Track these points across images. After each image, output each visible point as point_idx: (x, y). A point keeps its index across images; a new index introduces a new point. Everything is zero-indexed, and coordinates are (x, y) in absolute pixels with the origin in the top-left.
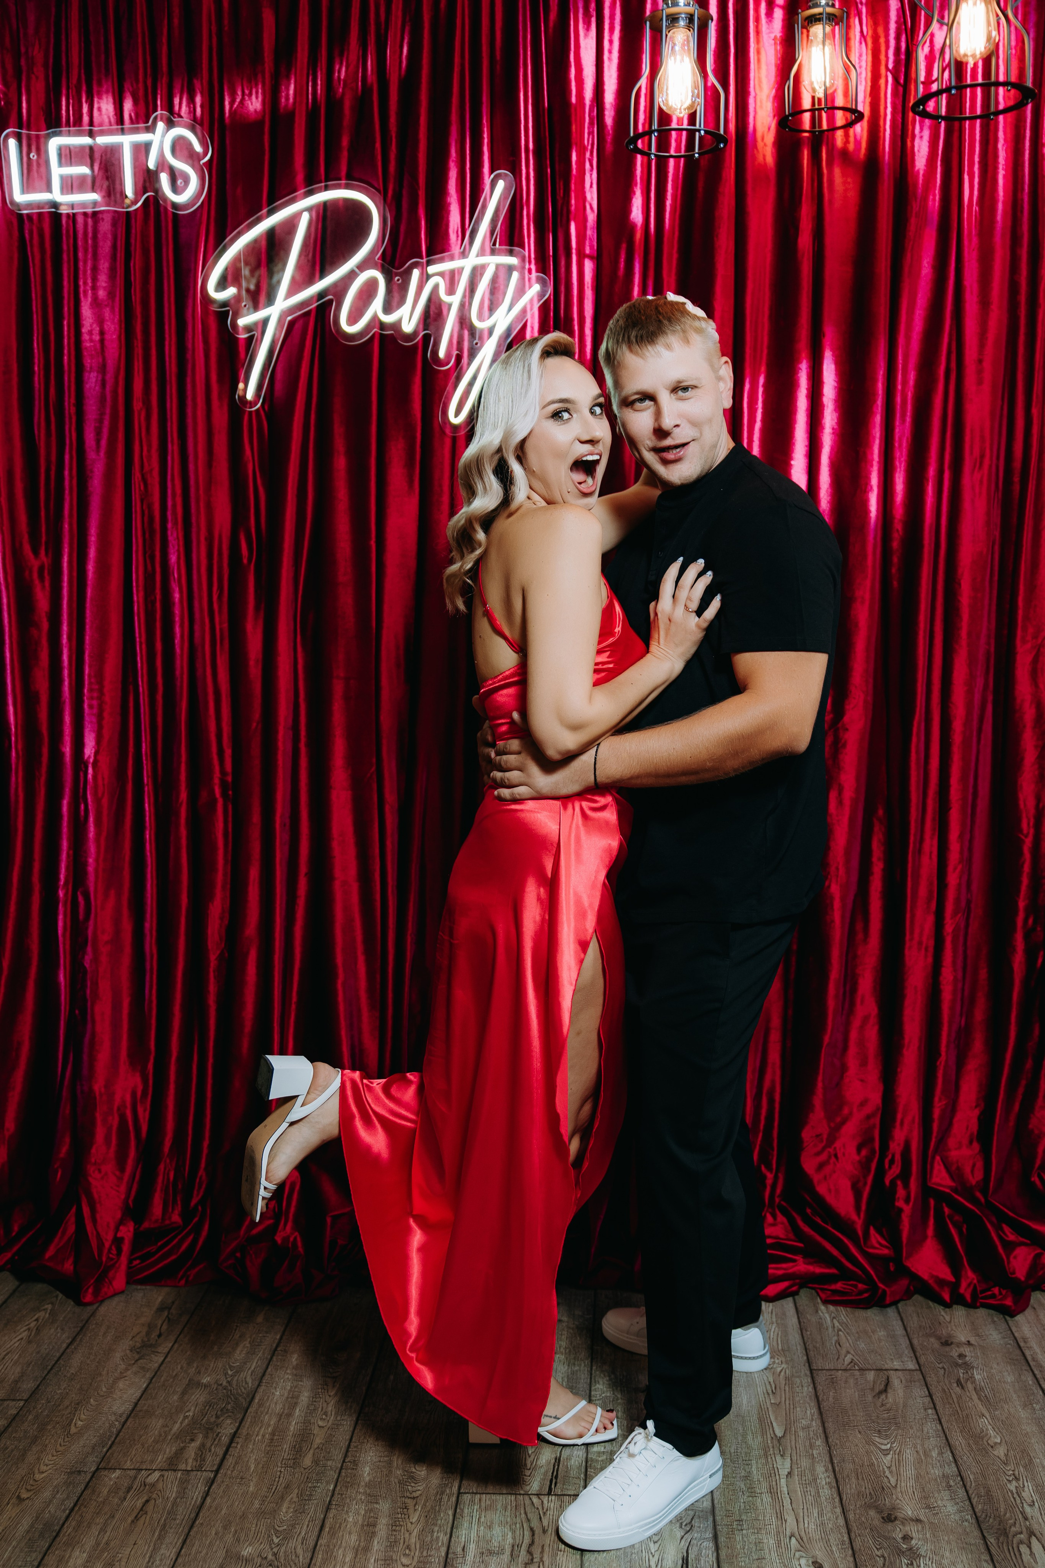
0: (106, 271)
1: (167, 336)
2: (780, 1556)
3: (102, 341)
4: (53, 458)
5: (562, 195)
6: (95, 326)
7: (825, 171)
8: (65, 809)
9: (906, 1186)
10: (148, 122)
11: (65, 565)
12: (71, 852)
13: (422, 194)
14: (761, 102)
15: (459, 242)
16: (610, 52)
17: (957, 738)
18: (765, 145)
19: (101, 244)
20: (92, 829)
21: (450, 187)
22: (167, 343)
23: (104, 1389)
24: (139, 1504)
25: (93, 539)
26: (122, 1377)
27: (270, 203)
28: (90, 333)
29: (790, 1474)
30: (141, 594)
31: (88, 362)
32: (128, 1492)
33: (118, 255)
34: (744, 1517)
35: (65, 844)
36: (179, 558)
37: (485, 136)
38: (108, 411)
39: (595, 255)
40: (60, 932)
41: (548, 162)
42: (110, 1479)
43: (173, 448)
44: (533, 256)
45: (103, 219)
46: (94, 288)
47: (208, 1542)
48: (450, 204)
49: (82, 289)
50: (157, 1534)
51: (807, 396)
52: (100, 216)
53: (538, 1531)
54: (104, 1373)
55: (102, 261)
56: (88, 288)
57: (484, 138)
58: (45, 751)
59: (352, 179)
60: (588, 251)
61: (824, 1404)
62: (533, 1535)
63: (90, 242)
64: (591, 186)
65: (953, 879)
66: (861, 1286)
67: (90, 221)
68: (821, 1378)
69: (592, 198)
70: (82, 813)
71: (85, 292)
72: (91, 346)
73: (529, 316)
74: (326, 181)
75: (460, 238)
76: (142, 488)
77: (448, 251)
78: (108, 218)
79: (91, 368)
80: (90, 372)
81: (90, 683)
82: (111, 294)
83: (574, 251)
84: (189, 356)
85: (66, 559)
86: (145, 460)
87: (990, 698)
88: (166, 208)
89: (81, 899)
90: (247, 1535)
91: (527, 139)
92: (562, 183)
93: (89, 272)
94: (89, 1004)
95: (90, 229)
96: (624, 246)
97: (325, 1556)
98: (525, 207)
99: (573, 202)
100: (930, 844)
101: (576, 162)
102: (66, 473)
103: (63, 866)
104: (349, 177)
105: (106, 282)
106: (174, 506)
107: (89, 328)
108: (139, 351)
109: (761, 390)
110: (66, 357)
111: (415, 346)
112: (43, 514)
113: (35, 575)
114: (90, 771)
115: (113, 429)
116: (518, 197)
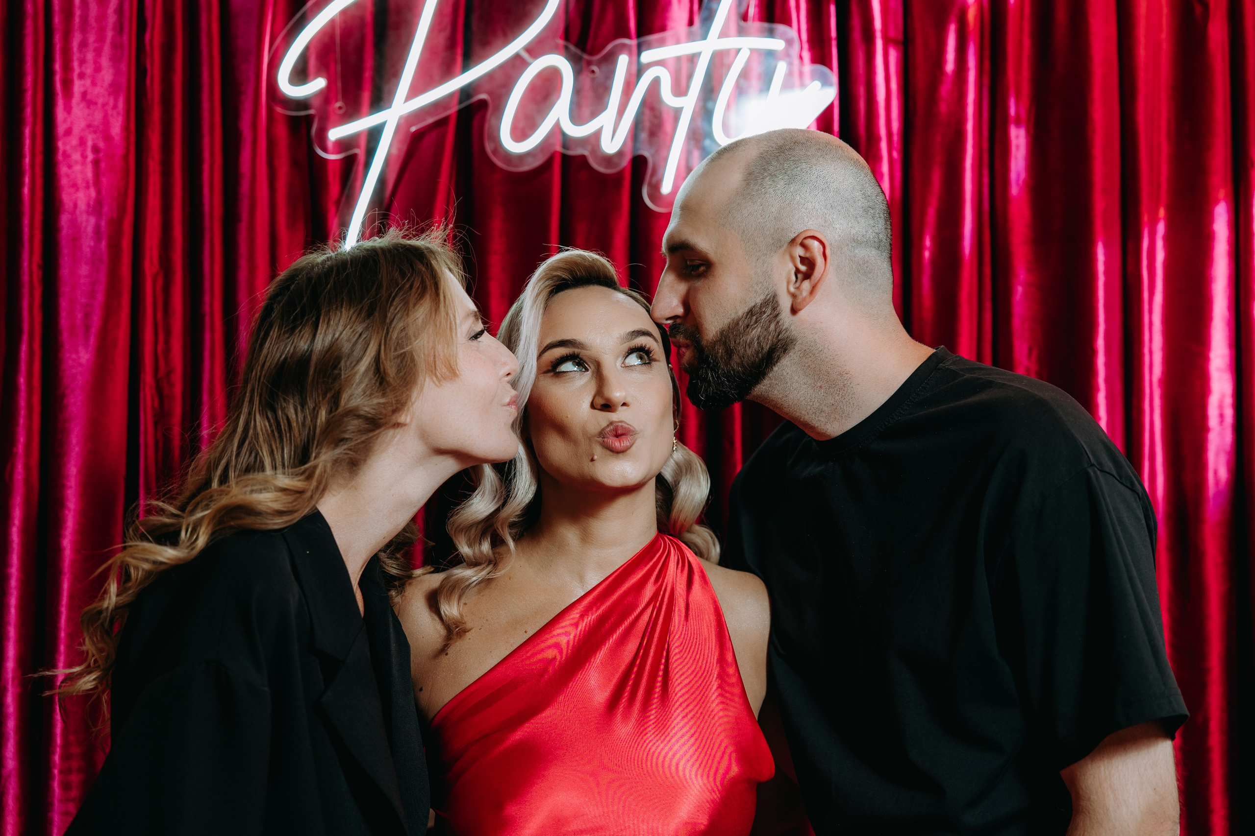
15: (688, 21)
33: (126, 24)
38: (103, 278)
39: (902, 39)
44: (805, 36)
71: (67, 82)
75: (687, 9)
76: (156, 404)
83: (878, 35)
93: (75, 49)
109: (1160, 244)
110: (26, 190)
111: (619, 175)
115: (111, 311)
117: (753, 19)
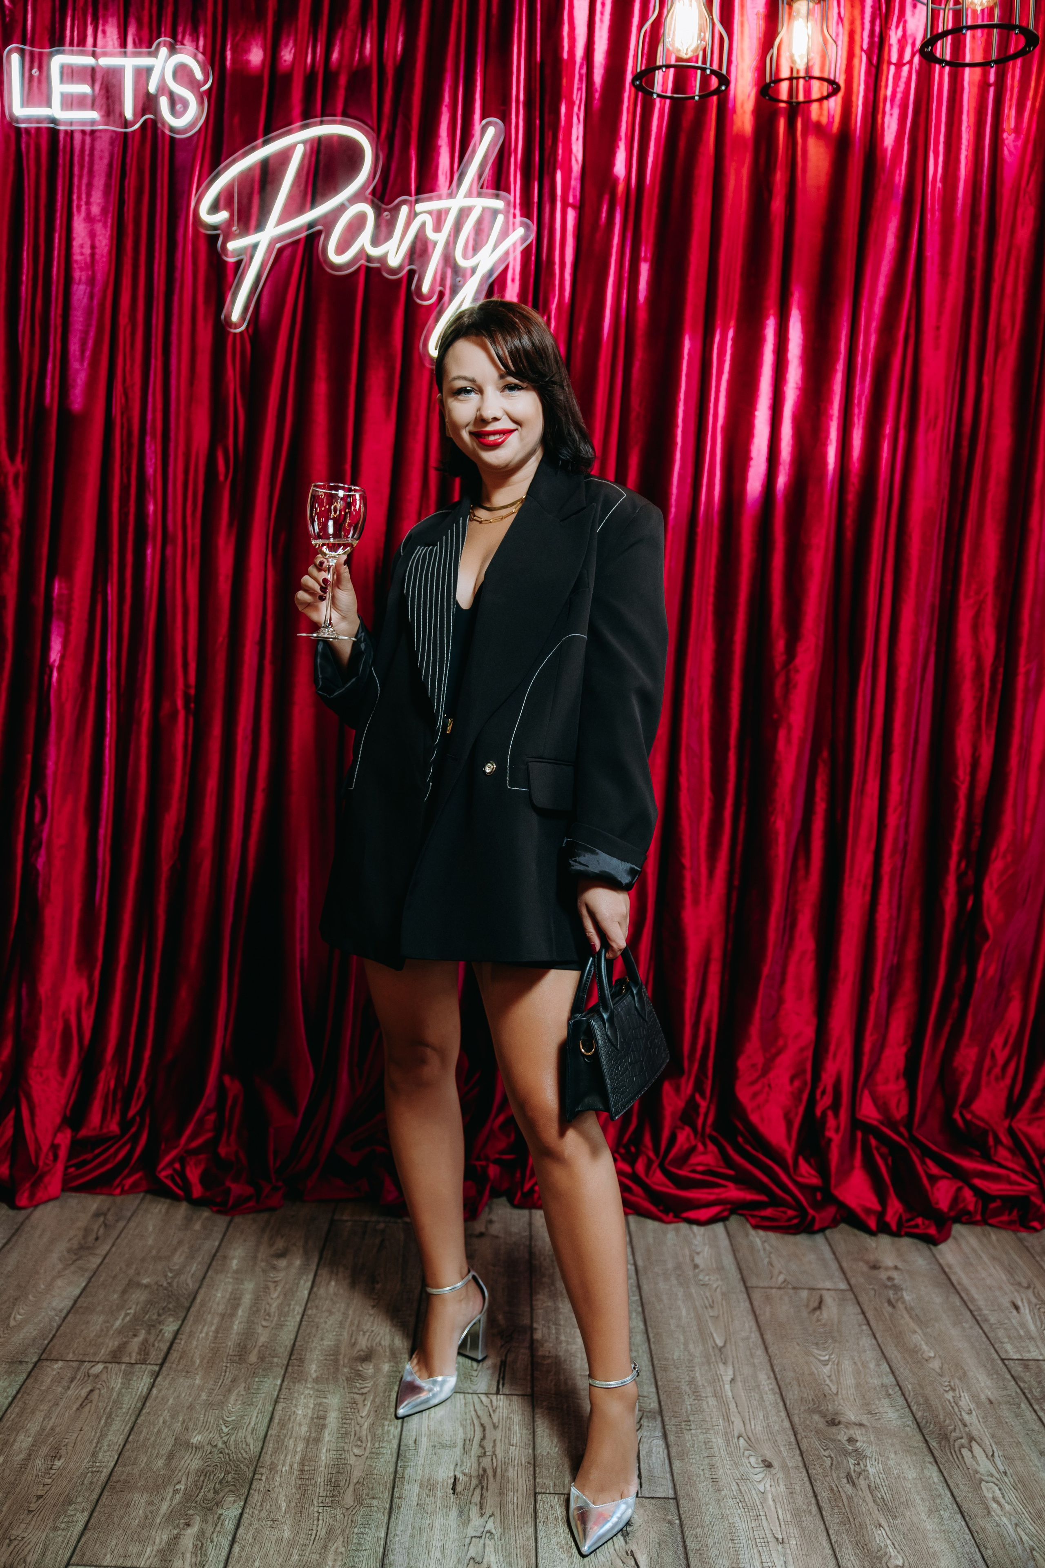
0: (101, 187)
1: (156, 255)
2: (730, 1454)
3: (93, 255)
4: (36, 368)
5: (549, 145)
6: (86, 240)
7: (799, 140)
9: (836, 1115)
10: (150, 47)
13: (414, 135)
14: (742, 71)
15: (448, 183)
16: (602, 13)
17: (902, 684)
18: (744, 112)
19: (97, 161)
20: (53, 732)
21: (441, 131)
22: (156, 261)
23: (42, 1286)
24: (84, 1393)
26: (60, 1275)
27: (266, 133)
28: (82, 246)
29: (733, 1380)
31: (76, 275)
32: (72, 1381)
33: (114, 173)
34: (691, 1418)
36: (155, 471)
37: (478, 84)
38: (94, 322)
39: (578, 204)
41: (538, 114)
42: (53, 1370)
43: (156, 363)
44: (518, 201)
45: (101, 138)
46: (88, 203)
47: (156, 1430)
48: (440, 147)
49: (75, 203)
50: (103, 1421)
51: (774, 352)
52: (98, 134)
53: (489, 1427)
54: (42, 1271)
55: (97, 178)
56: (83, 203)
57: (476, 88)
59: (348, 114)
60: (571, 200)
61: (761, 1319)
62: (484, 1430)
63: (86, 158)
64: (577, 139)
65: (892, 819)
66: (791, 1213)
67: (88, 139)
68: (757, 1295)
69: (578, 151)
71: (79, 208)
72: (81, 259)
73: (511, 259)
74: (322, 116)
75: (448, 179)
76: (123, 400)
77: (437, 192)
78: (106, 138)
79: (80, 279)
80: (79, 284)
81: (60, 588)
82: (104, 211)
83: (559, 198)
84: (178, 274)
86: (127, 374)
87: (933, 649)
88: (163, 133)
89: (37, 803)
90: (195, 1424)
91: (518, 90)
92: (550, 134)
93: (83, 188)
95: (87, 147)
96: (606, 197)
97: (276, 1446)
98: (512, 157)
99: (560, 151)
100: (873, 786)
101: (565, 114)
102: (48, 381)
104: (345, 114)
105: (100, 198)
106: (154, 420)
107: (80, 242)
108: (128, 268)
109: (729, 343)
110: (55, 269)
111: (400, 280)
112: (21, 421)
113: (10, 482)
114: (55, 674)
115: (98, 342)
116: (507, 144)
117: (487, 188)
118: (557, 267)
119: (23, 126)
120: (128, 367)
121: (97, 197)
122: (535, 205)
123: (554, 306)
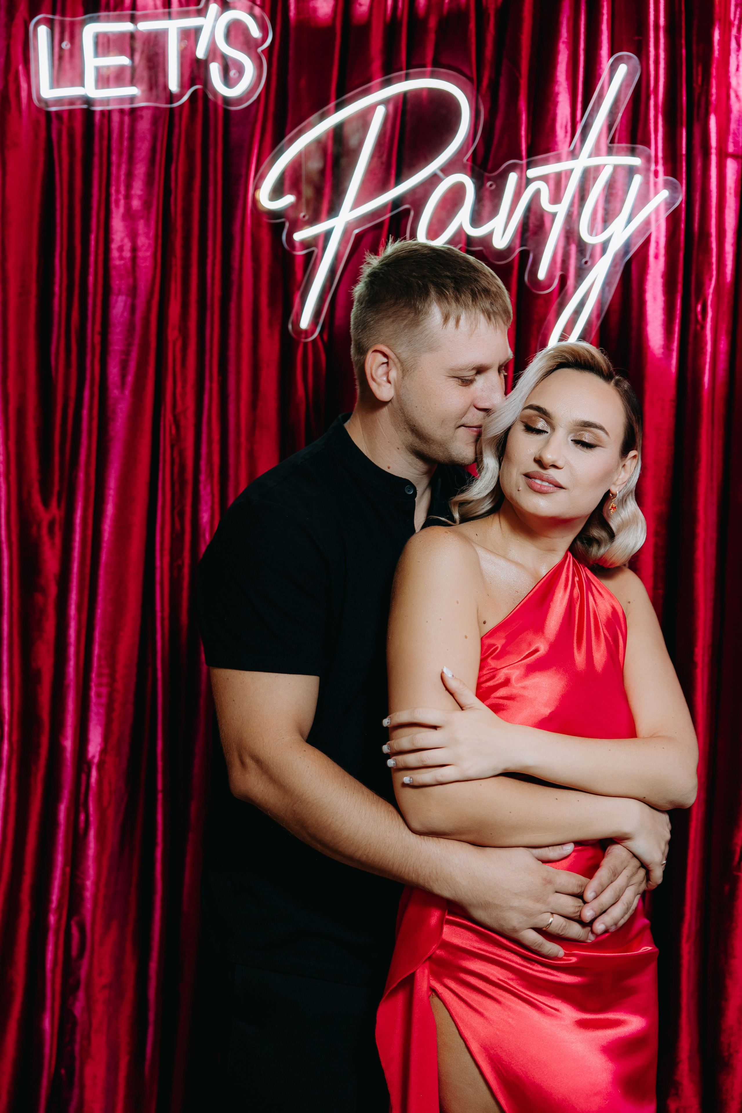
0: (141, 176)
1: (210, 253)
3: (134, 258)
4: (72, 393)
5: (700, 82)
6: (126, 240)
8: (62, 816)
10: (198, 3)
11: (78, 521)
12: (68, 869)
13: (523, 83)
15: (568, 139)
19: (139, 145)
20: (92, 845)
21: (558, 74)
22: (209, 261)
25: (112, 492)
27: (338, 96)
28: (121, 249)
30: (167, 559)
31: (116, 283)
33: (158, 158)
35: (60, 858)
37: (605, 11)
38: (137, 341)
39: (740, 153)
40: (49, 966)
41: (683, 42)
43: (212, 386)
44: (660, 154)
45: (142, 117)
46: (128, 197)
48: (558, 94)
49: (113, 198)
52: (139, 113)
55: (138, 166)
56: (121, 197)
57: (603, 14)
58: (45, 741)
59: (440, 64)
60: (731, 149)
63: (126, 143)
67: (126, 119)
69: (738, 84)
70: (82, 825)
71: (117, 201)
72: (120, 265)
73: (653, 228)
74: (408, 68)
75: (569, 135)
76: (173, 430)
77: (554, 150)
78: (147, 115)
79: (120, 290)
80: (118, 295)
81: (100, 666)
82: (146, 204)
83: (714, 151)
84: (235, 276)
85: (79, 513)
86: (178, 398)
88: (215, 104)
89: (75, 931)
91: (657, 13)
92: (700, 68)
93: (123, 177)
94: (77, 1064)
95: (127, 129)
98: (652, 97)
99: (714, 91)
101: (719, 41)
102: (86, 413)
103: (57, 883)
104: (436, 64)
105: (142, 190)
106: (210, 454)
107: (119, 244)
108: (177, 270)
110: (92, 279)
111: (510, 265)
112: (57, 458)
113: (44, 531)
114: (94, 773)
115: (142, 365)
116: (644, 84)
117: (619, 142)
118: (714, 239)
119: (53, 109)
120: (179, 390)
121: (138, 188)
122: (684, 158)
123: (711, 291)
